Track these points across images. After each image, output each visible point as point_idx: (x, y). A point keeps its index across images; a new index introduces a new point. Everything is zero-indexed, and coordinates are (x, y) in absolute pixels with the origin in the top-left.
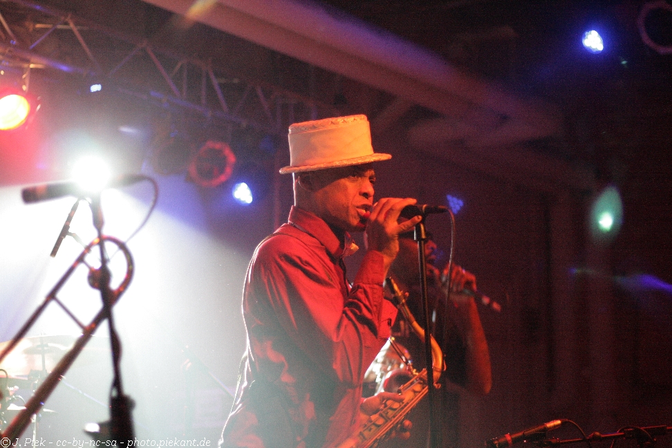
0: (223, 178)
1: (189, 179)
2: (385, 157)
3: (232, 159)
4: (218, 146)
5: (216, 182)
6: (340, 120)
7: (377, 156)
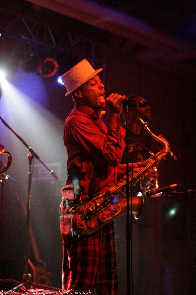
0: (53, 74)
1: (38, 74)
2: (100, 70)
3: (57, 65)
4: (51, 60)
5: (50, 75)
6: (76, 66)
7: (97, 71)
